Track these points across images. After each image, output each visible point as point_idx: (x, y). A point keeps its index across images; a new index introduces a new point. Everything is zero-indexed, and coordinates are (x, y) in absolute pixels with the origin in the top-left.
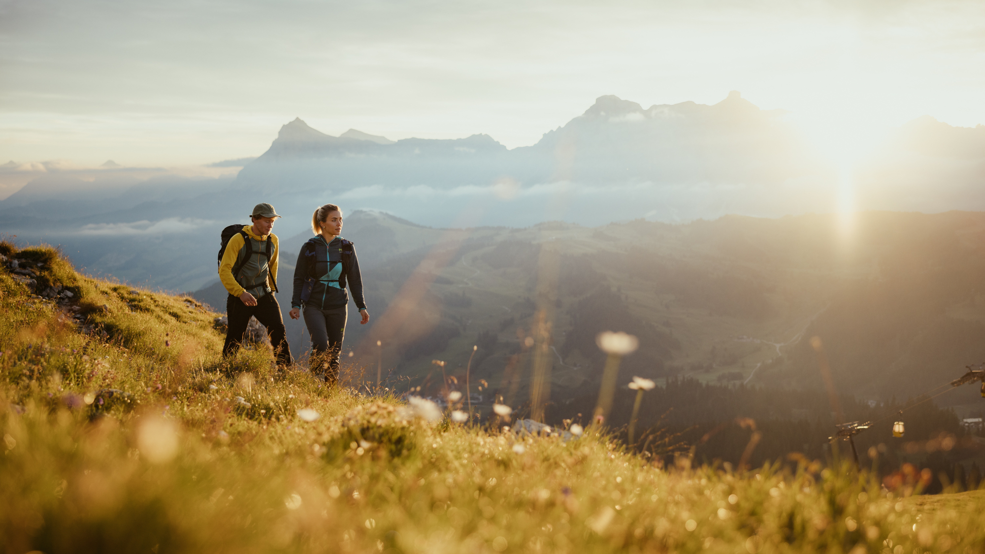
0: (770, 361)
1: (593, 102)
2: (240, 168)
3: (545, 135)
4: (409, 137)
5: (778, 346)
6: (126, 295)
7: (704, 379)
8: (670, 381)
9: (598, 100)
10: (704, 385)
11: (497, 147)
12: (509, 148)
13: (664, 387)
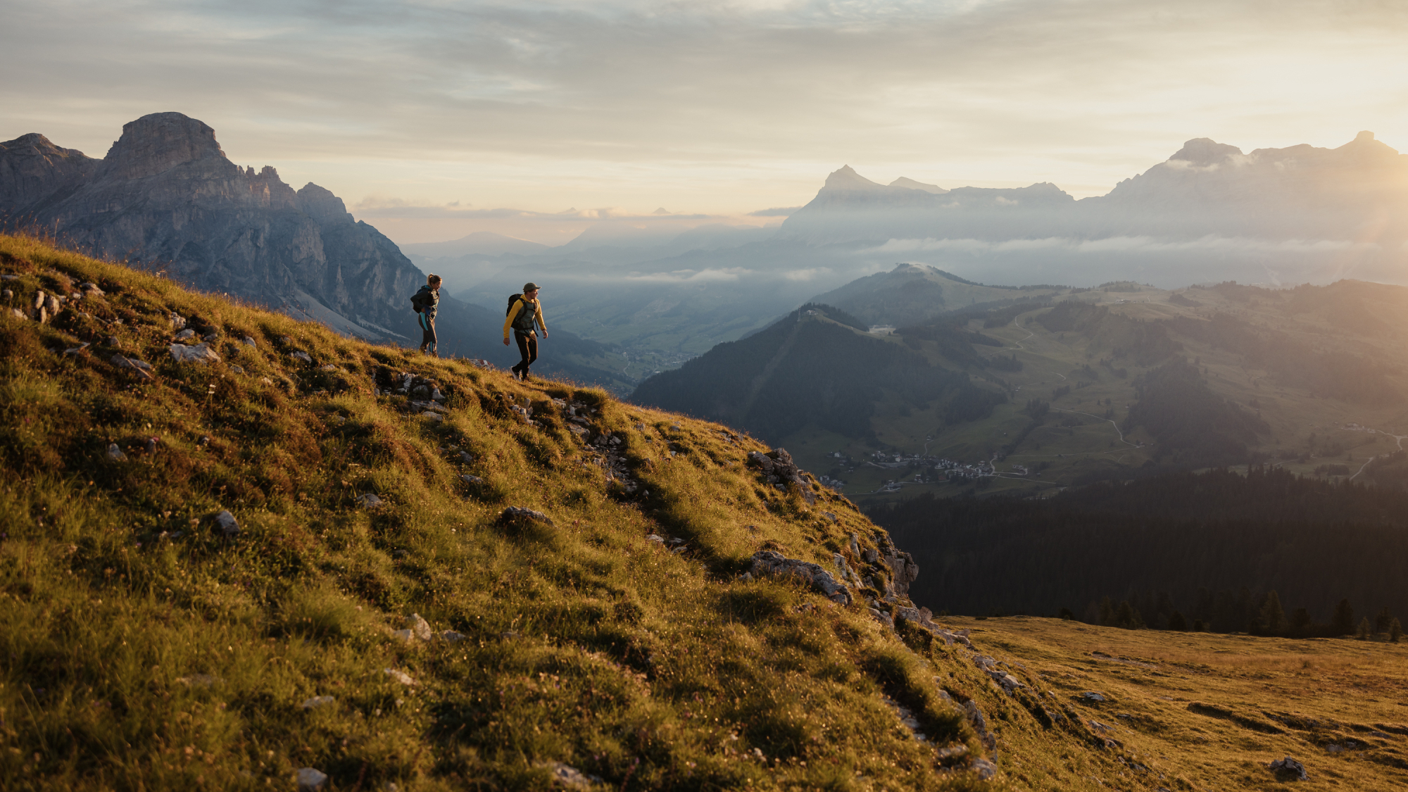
0: (1387, 456)
1: (1182, 147)
2: (785, 218)
3: (1119, 184)
4: (964, 185)
5: (1399, 438)
6: (667, 433)
7: (1297, 471)
8: (1253, 469)
9: (1187, 144)
10: (1297, 478)
11: (1062, 198)
12: (1076, 199)
13: (1246, 476)
